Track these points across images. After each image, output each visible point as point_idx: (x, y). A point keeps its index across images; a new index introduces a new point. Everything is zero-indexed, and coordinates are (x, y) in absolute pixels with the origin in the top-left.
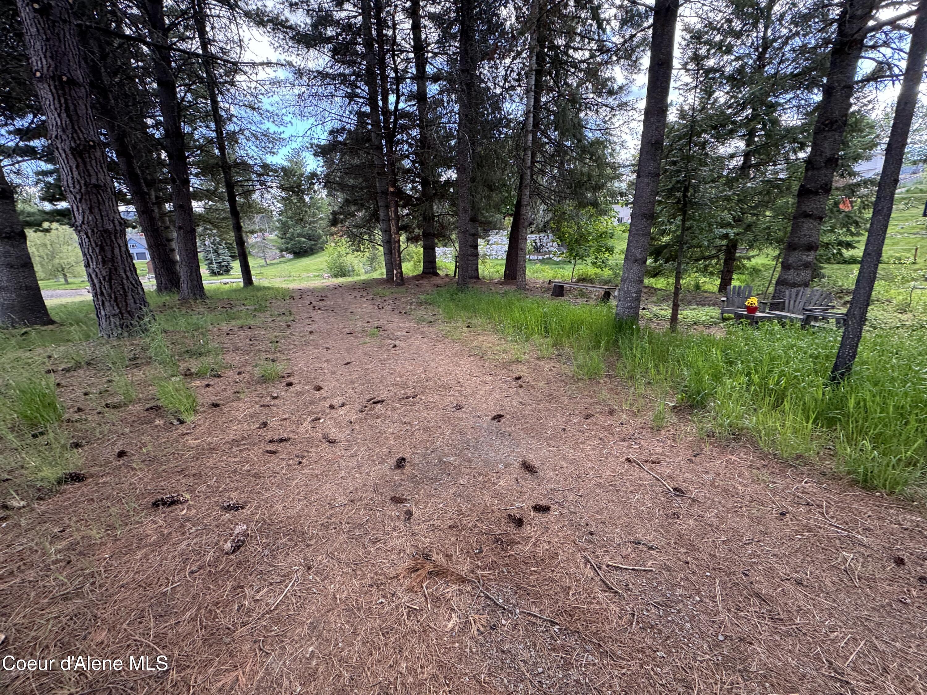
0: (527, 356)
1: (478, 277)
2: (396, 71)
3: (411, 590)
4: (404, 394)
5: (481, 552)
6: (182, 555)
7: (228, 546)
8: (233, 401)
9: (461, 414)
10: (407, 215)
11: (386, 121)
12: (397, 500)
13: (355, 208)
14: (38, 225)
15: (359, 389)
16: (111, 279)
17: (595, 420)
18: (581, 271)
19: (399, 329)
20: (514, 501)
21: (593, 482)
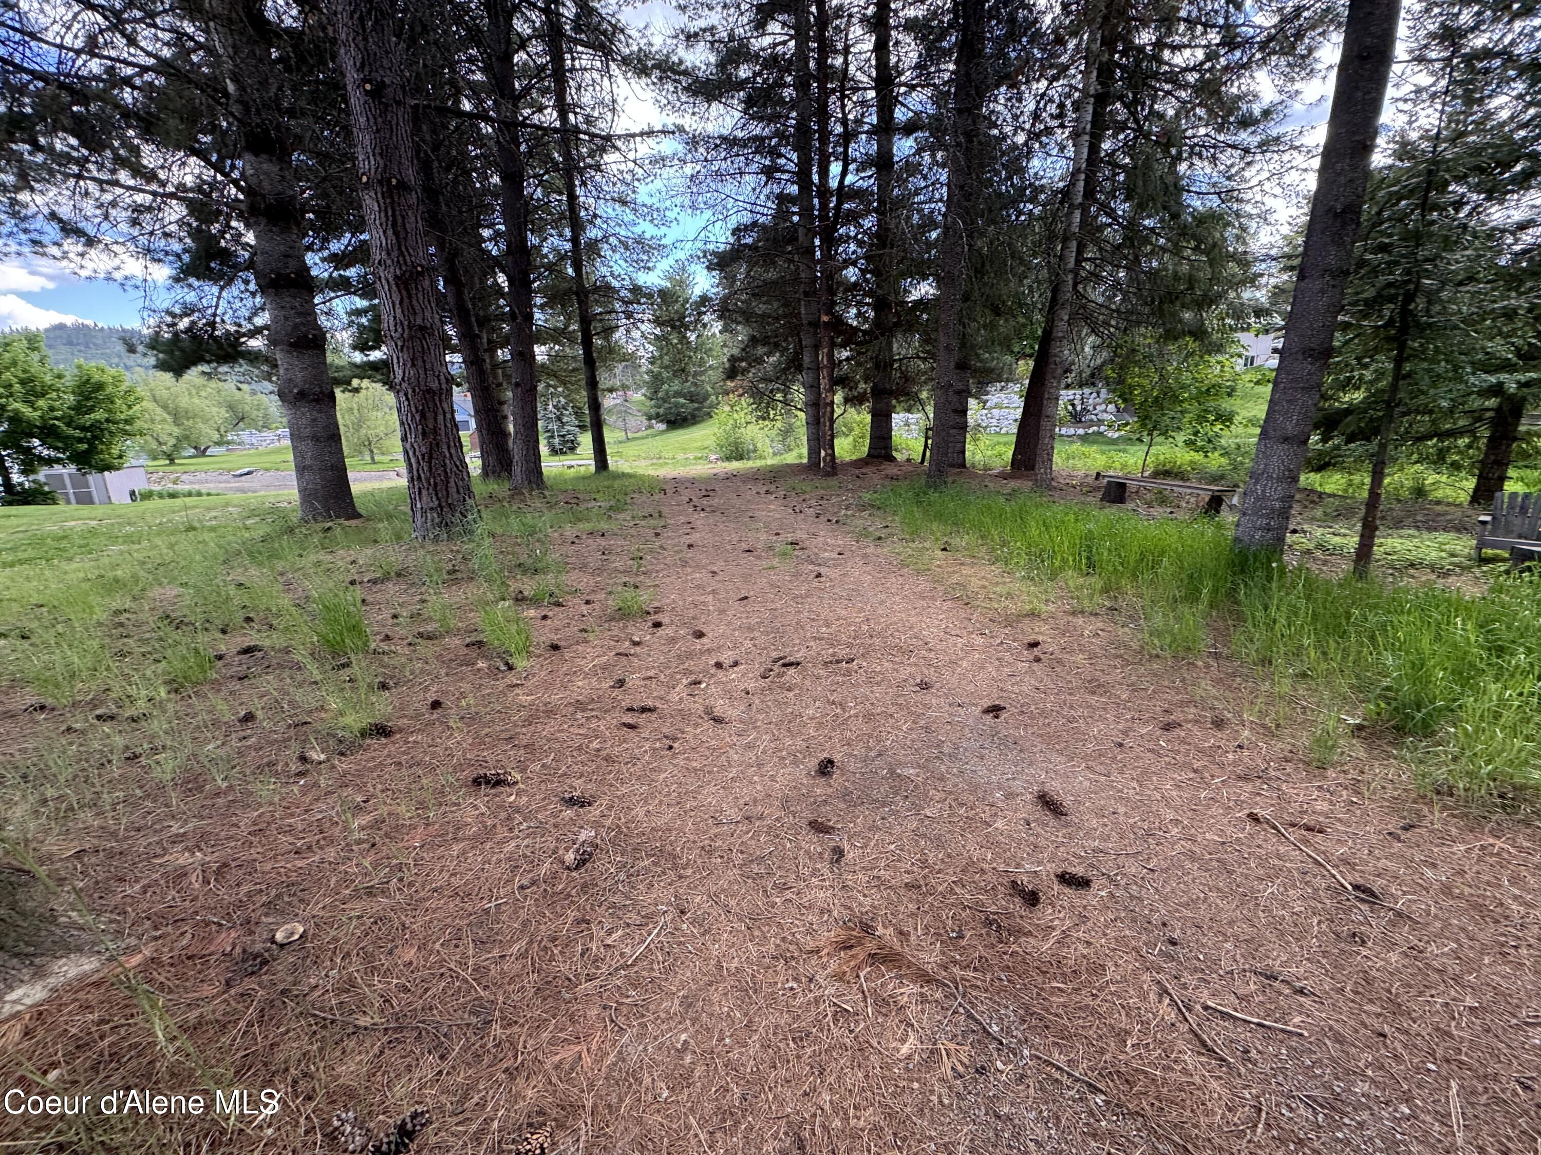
0: (1052, 607)
1: (963, 465)
2: (844, 122)
3: (840, 977)
4: (833, 655)
5: (961, 937)
6: (509, 859)
7: (570, 857)
8: (578, 643)
9: (929, 698)
10: (848, 359)
11: (824, 206)
12: (819, 827)
13: (765, 349)
14: (349, 383)
15: (762, 640)
16: (431, 458)
17: (1183, 734)
18: (1162, 458)
19: (826, 547)
20: (1023, 859)
21: (1178, 847)
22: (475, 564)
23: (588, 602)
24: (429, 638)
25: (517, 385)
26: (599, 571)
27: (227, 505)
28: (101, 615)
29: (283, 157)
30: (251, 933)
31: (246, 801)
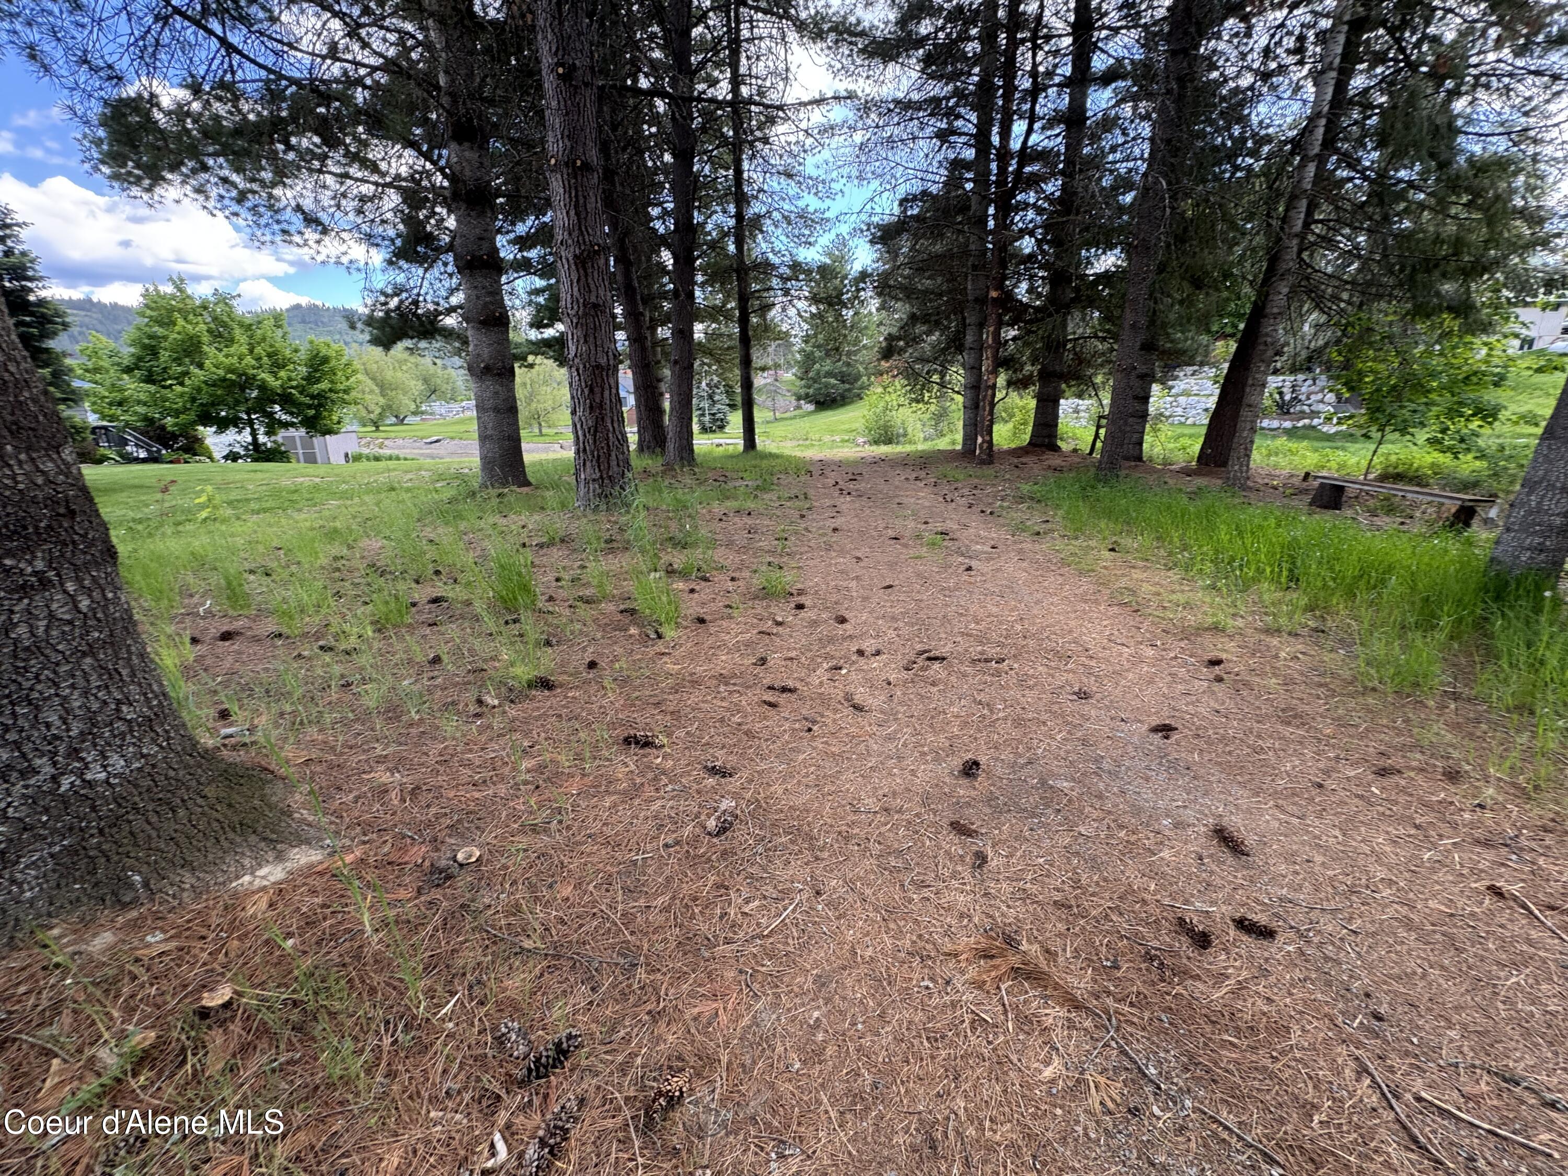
0: (1240, 623)
1: (1139, 458)
2: (1033, 75)
3: (979, 985)
4: (982, 653)
5: (1116, 967)
6: (655, 817)
7: (712, 824)
8: (722, 618)
9: (1086, 708)
10: (1014, 339)
11: (1002, 170)
12: (960, 829)
13: (924, 328)
14: (525, 359)
15: (905, 631)
16: (596, 431)
17: (1403, 782)
18: (1393, 458)
19: (979, 539)
20: (1192, 896)
21: (1390, 911)
22: (630, 535)
23: (733, 579)
24: (587, 602)
25: (676, 362)
26: (744, 549)
27: (420, 469)
28: (323, 561)
29: (483, 146)
30: (437, 850)
31: (433, 733)
